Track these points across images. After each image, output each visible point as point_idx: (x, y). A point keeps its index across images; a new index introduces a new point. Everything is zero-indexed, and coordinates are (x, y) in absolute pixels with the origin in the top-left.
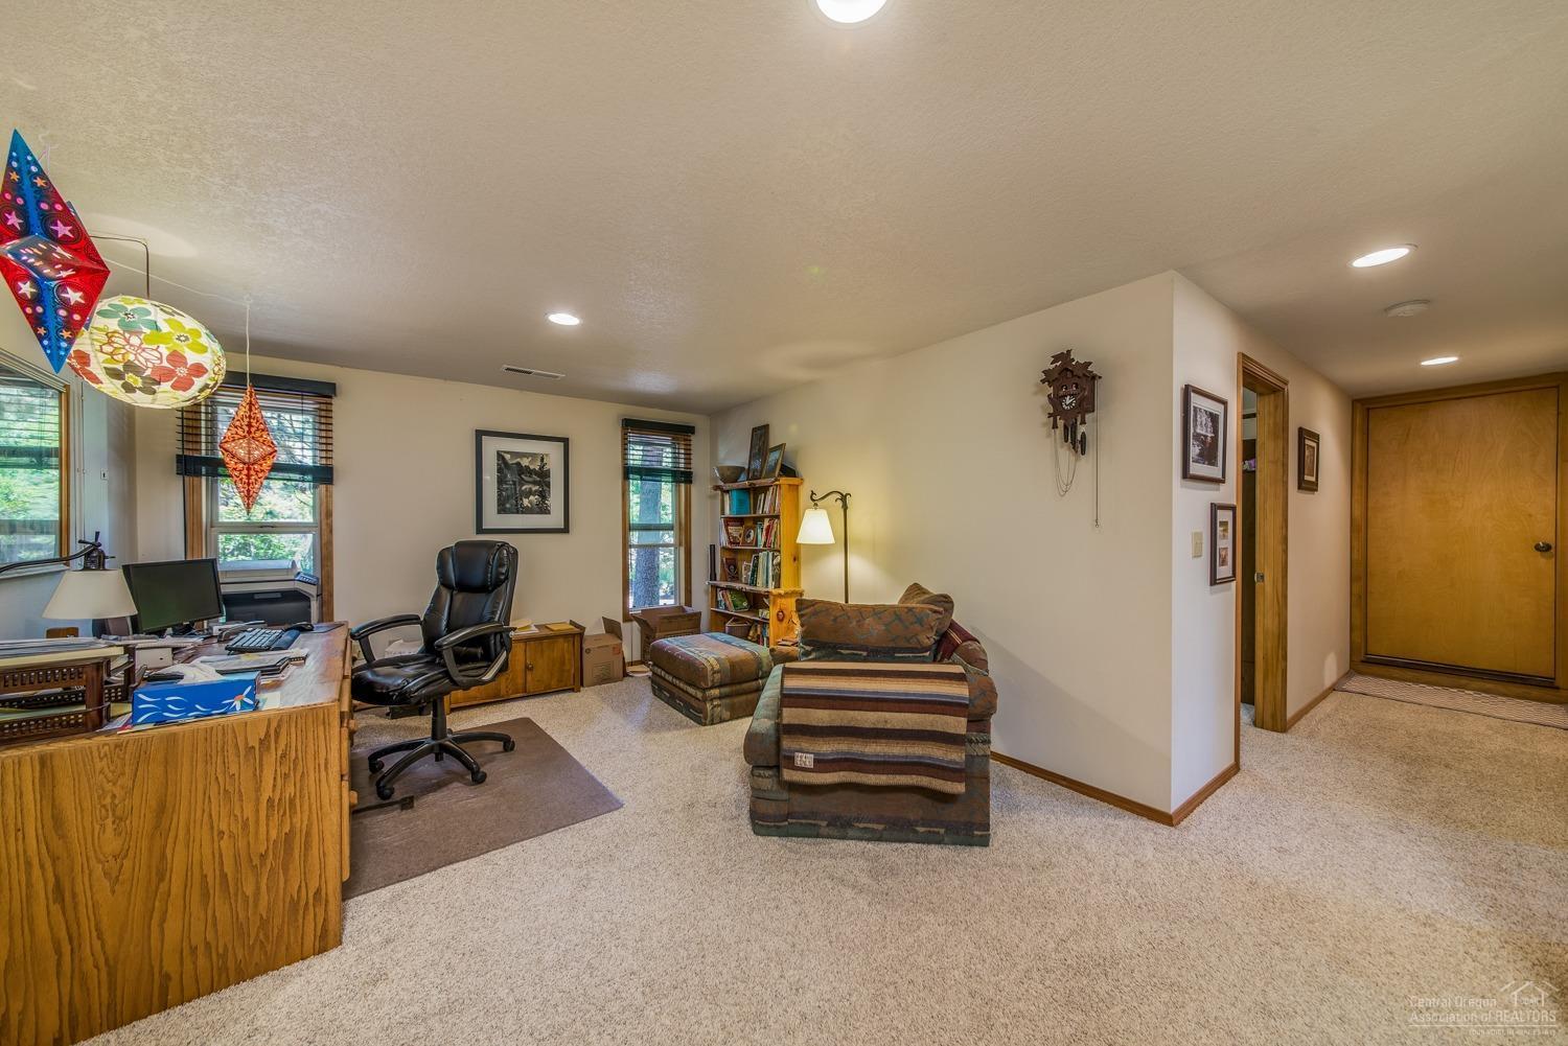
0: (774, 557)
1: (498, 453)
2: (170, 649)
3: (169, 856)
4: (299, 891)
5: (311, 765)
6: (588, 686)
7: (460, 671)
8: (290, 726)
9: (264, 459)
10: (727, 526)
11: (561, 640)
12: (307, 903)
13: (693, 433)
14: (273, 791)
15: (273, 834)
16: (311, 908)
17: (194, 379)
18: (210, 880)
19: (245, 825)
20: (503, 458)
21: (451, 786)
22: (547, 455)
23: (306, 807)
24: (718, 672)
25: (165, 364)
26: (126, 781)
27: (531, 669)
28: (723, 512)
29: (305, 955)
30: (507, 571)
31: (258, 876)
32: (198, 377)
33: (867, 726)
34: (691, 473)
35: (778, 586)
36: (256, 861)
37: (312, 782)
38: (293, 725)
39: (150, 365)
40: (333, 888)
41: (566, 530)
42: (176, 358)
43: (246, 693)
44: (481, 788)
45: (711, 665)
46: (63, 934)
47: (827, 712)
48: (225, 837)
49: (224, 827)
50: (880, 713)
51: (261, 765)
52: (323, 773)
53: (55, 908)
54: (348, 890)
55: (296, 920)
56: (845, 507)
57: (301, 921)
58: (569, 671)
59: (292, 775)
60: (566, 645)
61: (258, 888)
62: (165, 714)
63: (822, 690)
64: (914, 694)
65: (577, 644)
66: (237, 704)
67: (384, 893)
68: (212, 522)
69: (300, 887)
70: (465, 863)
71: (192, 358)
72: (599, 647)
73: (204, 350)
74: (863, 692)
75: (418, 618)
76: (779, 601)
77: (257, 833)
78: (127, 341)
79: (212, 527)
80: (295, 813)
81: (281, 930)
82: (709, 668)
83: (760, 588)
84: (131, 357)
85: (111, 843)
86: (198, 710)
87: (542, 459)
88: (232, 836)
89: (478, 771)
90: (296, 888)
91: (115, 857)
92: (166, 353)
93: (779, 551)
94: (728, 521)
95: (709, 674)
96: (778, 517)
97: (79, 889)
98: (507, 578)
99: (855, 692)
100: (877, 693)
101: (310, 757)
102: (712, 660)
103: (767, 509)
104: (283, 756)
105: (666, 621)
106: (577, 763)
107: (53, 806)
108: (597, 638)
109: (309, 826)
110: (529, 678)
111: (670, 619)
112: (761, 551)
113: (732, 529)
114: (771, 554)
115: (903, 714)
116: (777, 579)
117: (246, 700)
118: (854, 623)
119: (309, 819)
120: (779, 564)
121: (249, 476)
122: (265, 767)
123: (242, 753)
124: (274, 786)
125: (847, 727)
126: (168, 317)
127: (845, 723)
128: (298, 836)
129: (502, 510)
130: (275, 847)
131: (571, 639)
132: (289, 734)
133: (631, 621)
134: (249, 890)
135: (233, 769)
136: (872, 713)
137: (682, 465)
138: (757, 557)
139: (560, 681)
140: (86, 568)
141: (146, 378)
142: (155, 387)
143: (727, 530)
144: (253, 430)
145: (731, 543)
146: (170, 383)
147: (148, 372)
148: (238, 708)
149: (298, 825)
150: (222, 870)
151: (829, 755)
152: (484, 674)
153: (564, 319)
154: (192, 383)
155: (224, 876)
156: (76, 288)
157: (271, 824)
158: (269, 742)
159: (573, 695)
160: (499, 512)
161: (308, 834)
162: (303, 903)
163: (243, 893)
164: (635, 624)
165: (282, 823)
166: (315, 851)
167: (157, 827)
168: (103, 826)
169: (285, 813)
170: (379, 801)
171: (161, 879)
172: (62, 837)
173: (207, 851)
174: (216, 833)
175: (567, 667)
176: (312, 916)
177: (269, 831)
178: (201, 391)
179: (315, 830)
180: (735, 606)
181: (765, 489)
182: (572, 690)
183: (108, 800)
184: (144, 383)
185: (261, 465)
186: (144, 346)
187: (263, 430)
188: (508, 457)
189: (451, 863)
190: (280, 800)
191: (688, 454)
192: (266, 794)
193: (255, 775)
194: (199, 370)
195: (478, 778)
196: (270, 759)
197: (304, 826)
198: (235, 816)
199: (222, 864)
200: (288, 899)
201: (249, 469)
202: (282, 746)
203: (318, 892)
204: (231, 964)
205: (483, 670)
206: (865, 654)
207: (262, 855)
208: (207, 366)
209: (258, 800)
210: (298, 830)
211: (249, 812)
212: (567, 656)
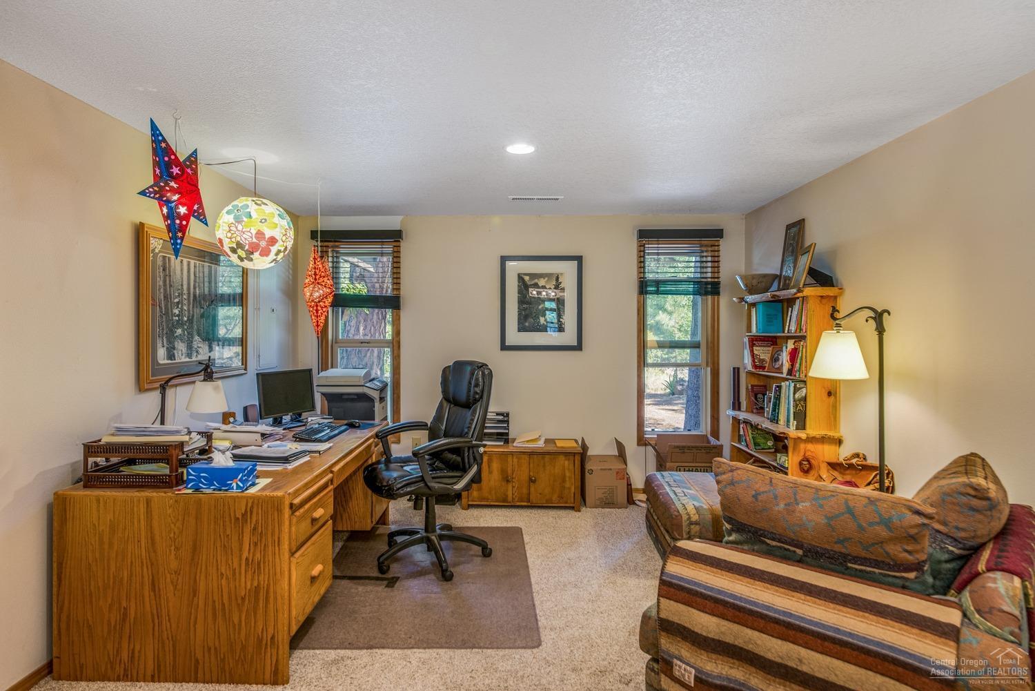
0: (796, 390)
1: (519, 275)
2: (259, 435)
3: (198, 581)
4: (262, 632)
5: (270, 539)
6: (590, 508)
7: (433, 478)
8: (258, 508)
9: (326, 297)
10: (752, 345)
11: (562, 458)
12: (266, 644)
13: (722, 237)
14: (249, 553)
15: (249, 587)
16: (269, 647)
17: (271, 247)
18: (217, 604)
19: (234, 574)
20: (523, 280)
21: (427, 577)
22: (562, 274)
23: (267, 570)
24: (696, 523)
25: (254, 240)
26: (179, 524)
27: (534, 482)
28: (749, 329)
29: (265, 682)
30: (482, 391)
31: (240, 611)
32: (272, 245)
33: (769, 656)
34: (718, 283)
35: (802, 426)
36: (240, 601)
37: (270, 553)
38: (260, 507)
39: (247, 242)
40: (284, 638)
41: (579, 347)
42: (260, 234)
43: (239, 477)
44: (447, 585)
45: (688, 514)
46: (155, 612)
47: (714, 620)
48: (224, 578)
49: (223, 571)
50: (791, 645)
51: (243, 533)
52: (277, 548)
53: (152, 594)
54: (296, 642)
55: (261, 654)
56: (881, 330)
57: (263, 654)
58: (570, 488)
59: (259, 544)
60: (566, 462)
61: (240, 621)
62: (200, 485)
63: (711, 589)
64: (851, 635)
65: (578, 463)
66: (234, 485)
67: (332, 654)
68: (336, 339)
69: (263, 629)
70: (392, 651)
71: (268, 233)
72: (601, 469)
73: (276, 226)
74: (768, 608)
75: (426, 425)
76: (802, 446)
77: (240, 581)
78: (236, 228)
79: (336, 343)
80: (261, 573)
81: (252, 656)
82: (685, 517)
83: (780, 428)
84: (239, 239)
85: (174, 565)
86: (215, 485)
87: (557, 279)
88: (227, 578)
89: (447, 570)
90: (261, 630)
91: (176, 572)
92: (254, 232)
93: (805, 382)
94: (754, 341)
95: (685, 524)
96: (804, 338)
97: (161, 587)
98: (481, 397)
99: (755, 604)
100: (791, 615)
101: (269, 536)
102: (690, 508)
103: (793, 328)
104: (255, 529)
105: (677, 450)
106: (530, 585)
107: (151, 533)
108: (602, 458)
109: (268, 585)
110: (532, 489)
111: (682, 449)
112: (786, 380)
113: (757, 350)
114: (792, 385)
115: (828, 659)
116: (801, 418)
117: (239, 483)
118: (782, 506)
119: (268, 581)
120: (805, 399)
121: (317, 311)
122: (244, 534)
123: (233, 521)
124: (249, 550)
125: (741, 648)
126: (257, 207)
127: (739, 642)
128: (262, 591)
129: (522, 329)
130: (249, 596)
131: (572, 458)
132: (258, 514)
133: (646, 445)
134: (236, 620)
135: (228, 532)
136: (779, 642)
137: (709, 275)
138: (779, 387)
139: (561, 497)
140: (204, 380)
141: (247, 250)
142: (251, 256)
143: (752, 351)
144: (317, 277)
145: (755, 367)
146: (259, 252)
147: (247, 247)
148: (235, 488)
149: (262, 583)
150: (222, 601)
151: (715, 677)
152: (455, 483)
153: (520, 149)
154: (270, 251)
155: (223, 605)
156: (183, 205)
157: (247, 576)
158: (247, 516)
159: (573, 513)
160: (519, 330)
161: (268, 592)
162: (264, 642)
163: (233, 621)
164: (650, 449)
165: (253, 580)
166: (271, 606)
167: (193, 559)
168: (170, 550)
169: (255, 572)
170: (376, 573)
171: (194, 596)
172: (155, 551)
173: (215, 585)
174: (219, 573)
175: (567, 485)
176: (269, 654)
177: (246, 583)
178: (277, 254)
179: (272, 590)
180: (756, 444)
181: (791, 302)
182: (572, 508)
183: (172, 535)
184: (246, 254)
185: (324, 302)
186: (244, 230)
187: (324, 277)
188: (527, 278)
189: (383, 648)
190: (252, 560)
191: (716, 262)
192: (244, 557)
193: (239, 539)
194: (273, 241)
195: (446, 575)
196: (247, 530)
197: (266, 585)
198: (229, 565)
199: (222, 596)
200: (256, 635)
201: (317, 306)
202: (254, 519)
203: (273, 638)
204: (227, 668)
205: (455, 480)
206: (800, 552)
207: (242, 598)
208: (277, 238)
209: (240, 556)
210: (262, 587)
211: (236, 565)
212: (568, 474)
